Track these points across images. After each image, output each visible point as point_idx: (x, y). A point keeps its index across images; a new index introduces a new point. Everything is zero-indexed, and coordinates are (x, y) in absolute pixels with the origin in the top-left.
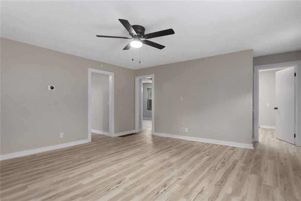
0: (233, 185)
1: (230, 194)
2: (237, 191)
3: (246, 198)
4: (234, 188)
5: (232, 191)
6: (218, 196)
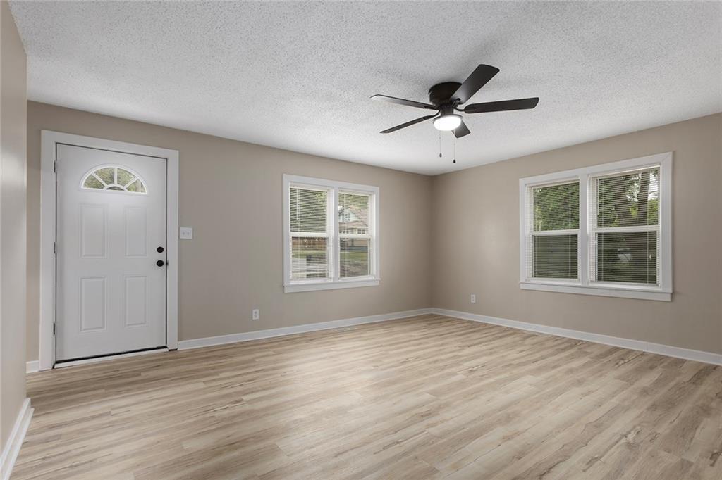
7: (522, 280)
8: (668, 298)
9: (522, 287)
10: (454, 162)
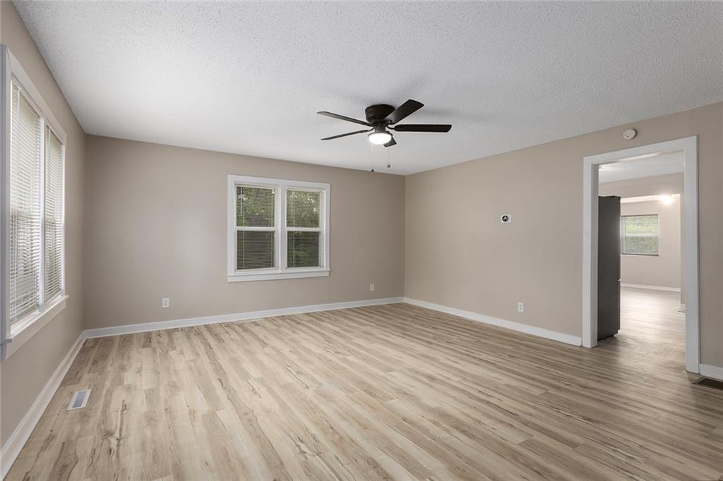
0: (228, 429)
1: (217, 412)
2: (211, 421)
3: (190, 419)
4: (220, 423)
5: (219, 417)
6: (230, 400)
7: (229, 274)
8: (327, 274)
9: (230, 280)
10: (389, 166)
